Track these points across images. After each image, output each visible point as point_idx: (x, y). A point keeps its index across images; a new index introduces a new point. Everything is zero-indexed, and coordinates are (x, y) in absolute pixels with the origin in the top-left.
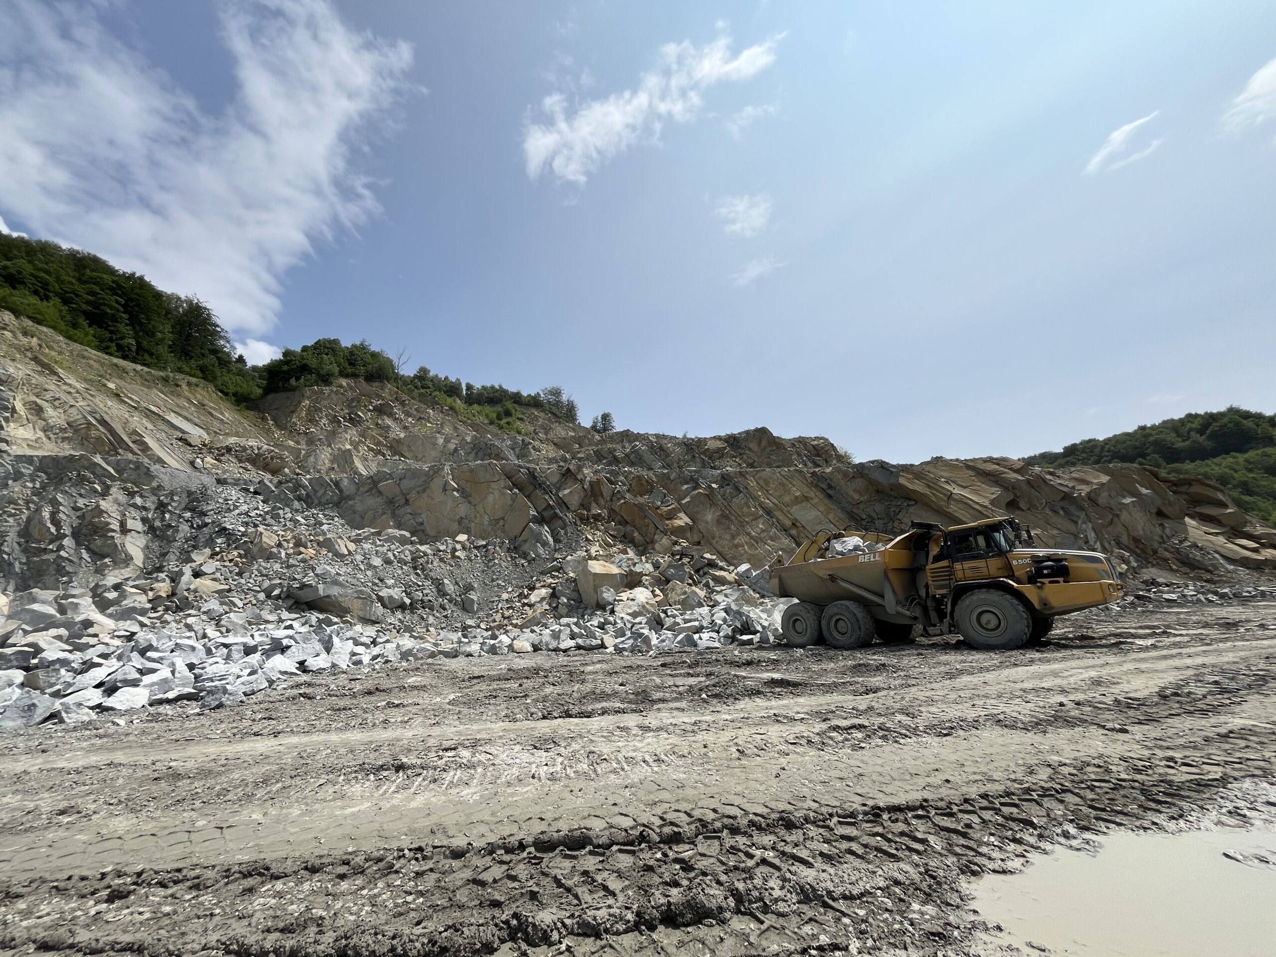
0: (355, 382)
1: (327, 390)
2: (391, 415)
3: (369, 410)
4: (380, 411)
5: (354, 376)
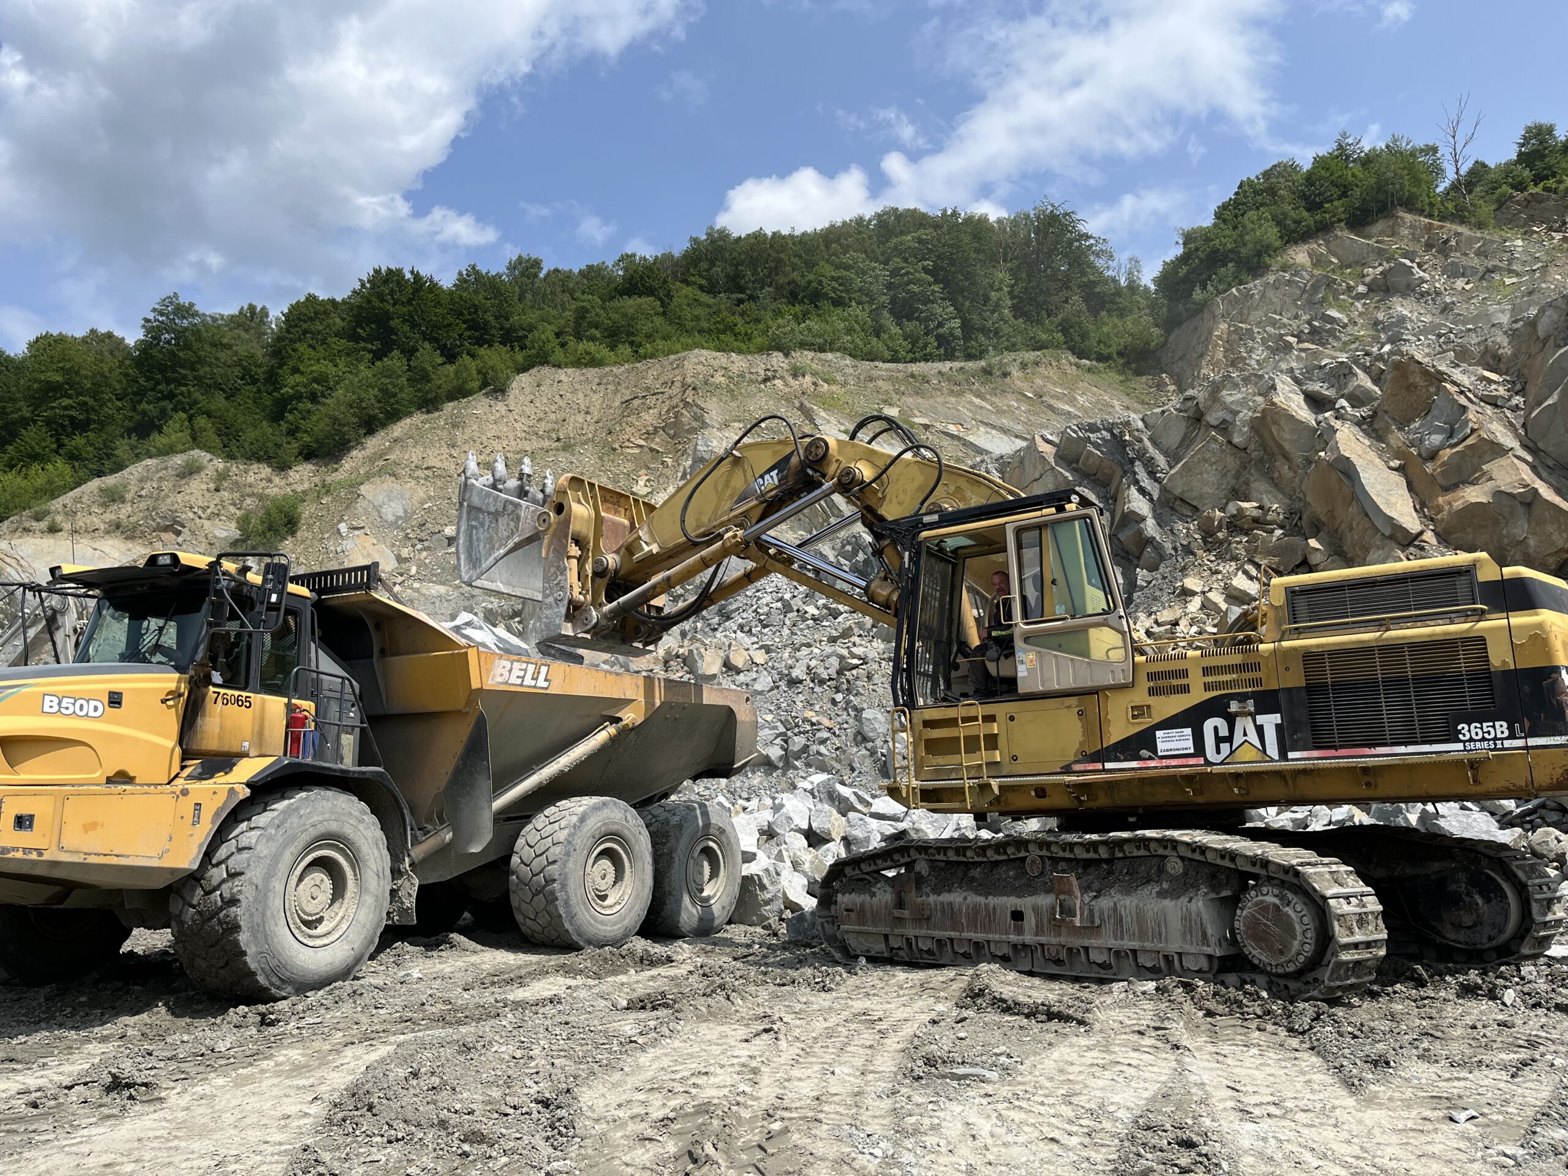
0: (1327, 243)
1: (1255, 286)
2: (1410, 289)
3: (1359, 297)
4: (1383, 289)
5: (1323, 229)
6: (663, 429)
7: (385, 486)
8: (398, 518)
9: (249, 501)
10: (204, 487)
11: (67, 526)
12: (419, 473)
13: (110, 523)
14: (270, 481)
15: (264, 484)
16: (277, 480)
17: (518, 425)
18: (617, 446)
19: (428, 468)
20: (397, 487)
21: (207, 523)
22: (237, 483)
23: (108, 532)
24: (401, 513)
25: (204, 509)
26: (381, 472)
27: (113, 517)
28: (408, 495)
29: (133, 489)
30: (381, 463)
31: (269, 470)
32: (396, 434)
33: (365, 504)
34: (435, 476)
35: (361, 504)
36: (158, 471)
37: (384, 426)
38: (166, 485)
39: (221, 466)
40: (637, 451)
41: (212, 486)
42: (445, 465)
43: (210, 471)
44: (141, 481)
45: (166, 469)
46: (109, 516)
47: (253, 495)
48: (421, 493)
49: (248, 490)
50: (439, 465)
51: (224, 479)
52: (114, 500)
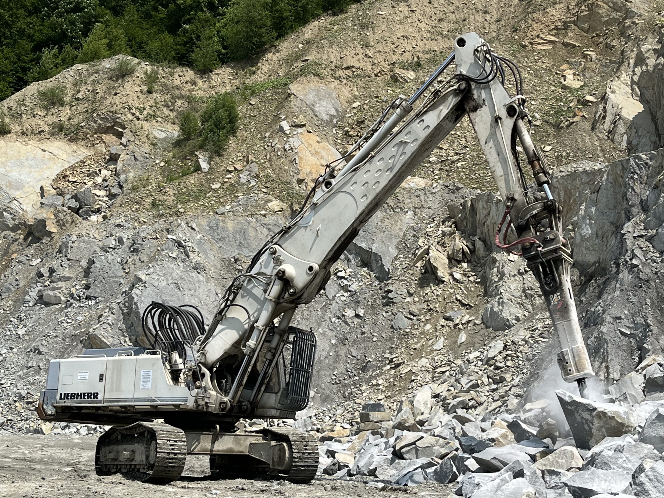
6: (575, 23)
7: (312, 85)
8: (332, 117)
9: (179, 103)
10: (137, 89)
11: (15, 128)
12: (340, 73)
13: (53, 125)
14: (194, 83)
15: (189, 86)
16: (200, 83)
17: (422, 25)
18: (527, 43)
19: (348, 68)
20: (323, 86)
21: (146, 125)
22: (165, 85)
23: (53, 134)
24: (333, 112)
25: (141, 110)
26: (303, 72)
27: (55, 119)
28: (334, 95)
29: (70, 92)
30: (300, 64)
31: (191, 73)
32: (307, 36)
33: (298, 103)
34: (355, 77)
35: (294, 103)
36: (90, 75)
37: (292, 29)
38: (101, 89)
39: (149, 68)
40: (550, 47)
41: (145, 88)
42: (362, 65)
43: (140, 73)
44: (75, 84)
45: (97, 72)
46: (51, 119)
47: (181, 97)
48: (346, 93)
49: (177, 92)
50: (357, 65)
51: (154, 81)
52: (53, 104)
